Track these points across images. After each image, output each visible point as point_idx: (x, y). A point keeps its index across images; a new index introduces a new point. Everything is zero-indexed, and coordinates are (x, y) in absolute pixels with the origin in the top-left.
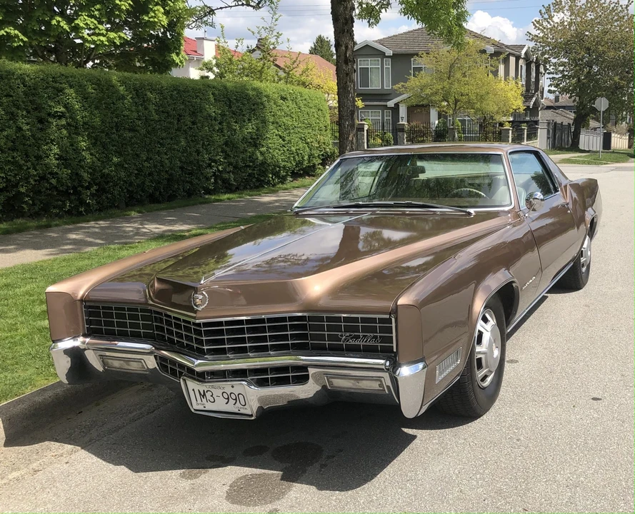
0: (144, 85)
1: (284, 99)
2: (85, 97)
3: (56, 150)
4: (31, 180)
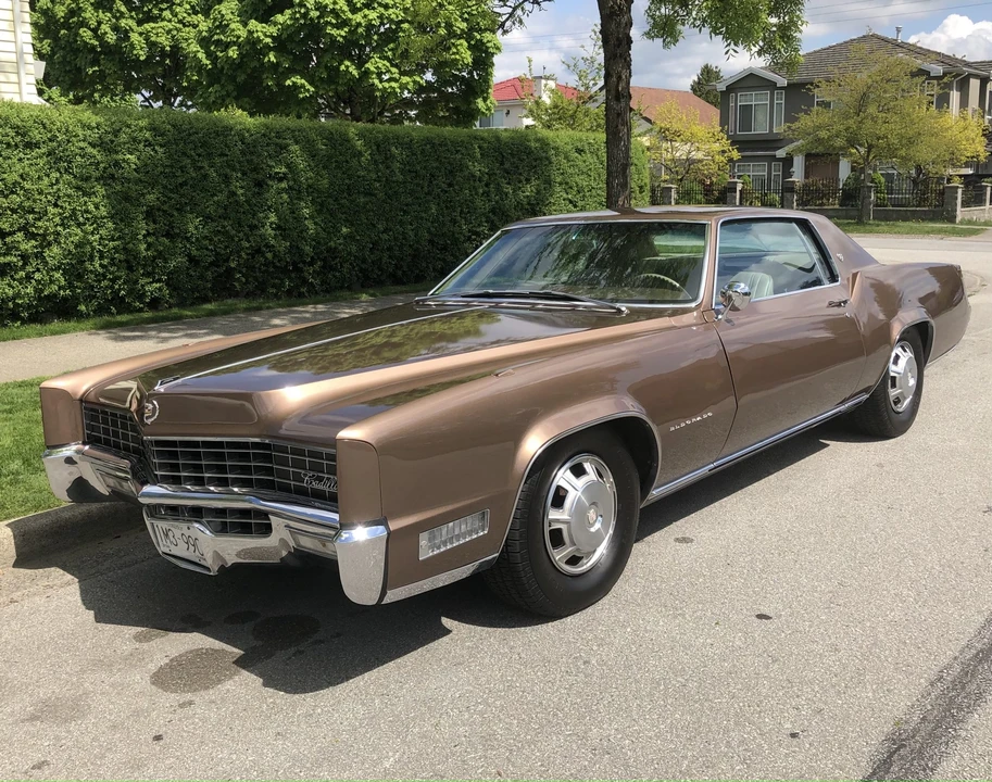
0: (389, 139)
1: (580, 151)
3: (273, 218)
4: (243, 254)
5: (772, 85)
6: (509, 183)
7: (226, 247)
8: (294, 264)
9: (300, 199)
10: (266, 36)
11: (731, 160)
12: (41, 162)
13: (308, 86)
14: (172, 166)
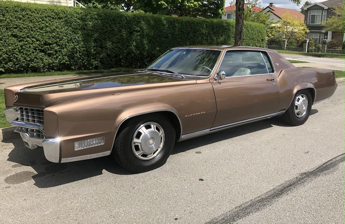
2: (149, 24)
3: (134, 44)
4: (124, 54)
5: (322, 9)
6: (215, 36)
7: (119, 52)
8: (141, 58)
9: (144, 38)
11: (306, 33)
12: (62, 23)
13: (165, 4)
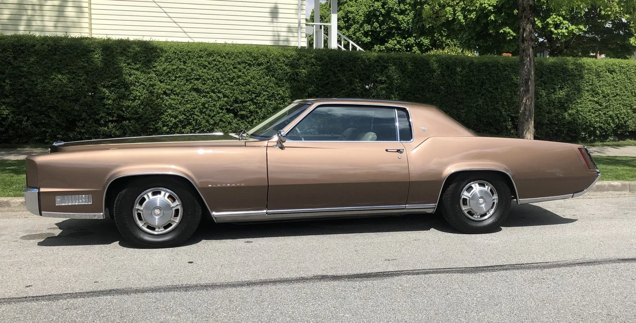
2: (403, 70)
10: (490, 6)
13: (512, 33)
14: (323, 75)
